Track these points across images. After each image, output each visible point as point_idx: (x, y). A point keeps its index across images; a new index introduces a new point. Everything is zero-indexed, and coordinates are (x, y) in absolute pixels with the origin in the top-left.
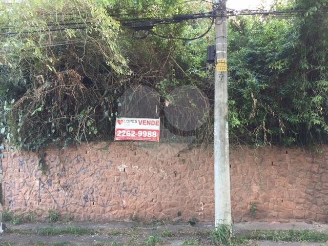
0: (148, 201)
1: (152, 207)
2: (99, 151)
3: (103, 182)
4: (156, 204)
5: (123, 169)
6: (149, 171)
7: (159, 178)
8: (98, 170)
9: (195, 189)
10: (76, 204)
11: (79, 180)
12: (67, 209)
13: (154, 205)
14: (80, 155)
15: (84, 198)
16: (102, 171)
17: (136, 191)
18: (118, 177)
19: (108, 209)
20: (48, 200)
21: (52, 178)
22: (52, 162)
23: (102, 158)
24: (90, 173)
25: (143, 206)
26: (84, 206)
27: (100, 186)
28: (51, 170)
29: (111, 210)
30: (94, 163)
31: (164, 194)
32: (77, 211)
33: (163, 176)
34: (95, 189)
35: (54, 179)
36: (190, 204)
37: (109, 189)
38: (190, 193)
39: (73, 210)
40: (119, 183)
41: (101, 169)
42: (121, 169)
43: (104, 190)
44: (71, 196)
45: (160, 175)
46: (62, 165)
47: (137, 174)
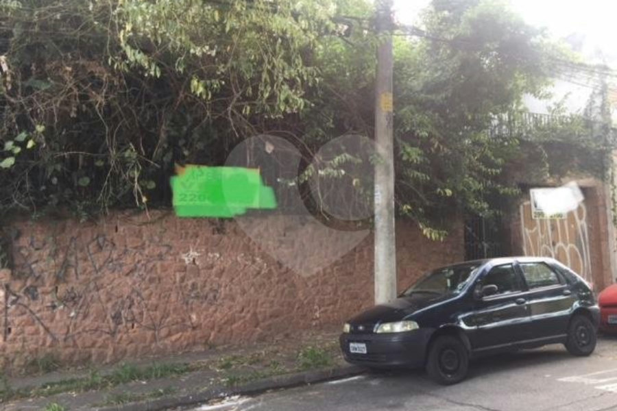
0: (236, 312)
1: (242, 321)
2: (144, 227)
3: (152, 286)
4: (249, 315)
5: (192, 259)
6: (237, 261)
7: (255, 273)
8: (143, 262)
9: (307, 286)
10: (96, 330)
11: (102, 285)
12: (74, 341)
13: (244, 317)
14: (104, 235)
15: (113, 318)
16: (150, 265)
17: (215, 297)
18: (182, 274)
19: (164, 332)
20: (29, 329)
21: (39, 282)
22: (37, 249)
23: (151, 241)
24: (126, 270)
25: (228, 320)
26: (113, 334)
27: (147, 292)
28: (33, 266)
29: (169, 334)
30: (135, 251)
31: (262, 298)
32: (98, 345)
33: (261, 268)
34: (137, 299)
35: (43, 285)
36: (300, 310)
37: (164, 297)
38: (300, 294)
39: (88, 344)
40: (184, 284)
41: (148, 261)
42: (187, 260)
43: (154, 300)
44: (85, 316)
45: (255, 267)
46: (61, 256)
47: (218, 267)
